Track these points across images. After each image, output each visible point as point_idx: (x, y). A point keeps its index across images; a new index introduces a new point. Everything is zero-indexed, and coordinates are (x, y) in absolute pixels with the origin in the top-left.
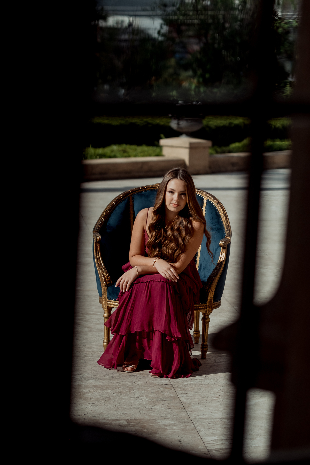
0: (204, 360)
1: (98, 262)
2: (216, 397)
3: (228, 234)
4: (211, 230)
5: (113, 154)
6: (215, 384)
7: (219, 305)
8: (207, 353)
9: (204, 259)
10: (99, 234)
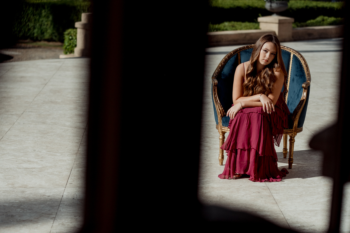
0: (291, 170)
1: (215, 100)
2: (300, 196)
3: (308, 79)
4: (296, 76)
5: (225, 28)
6: (298, 186)
7: (301, 130)
8: (293, 164)
9: (291, 97)
10: (216, 80)
